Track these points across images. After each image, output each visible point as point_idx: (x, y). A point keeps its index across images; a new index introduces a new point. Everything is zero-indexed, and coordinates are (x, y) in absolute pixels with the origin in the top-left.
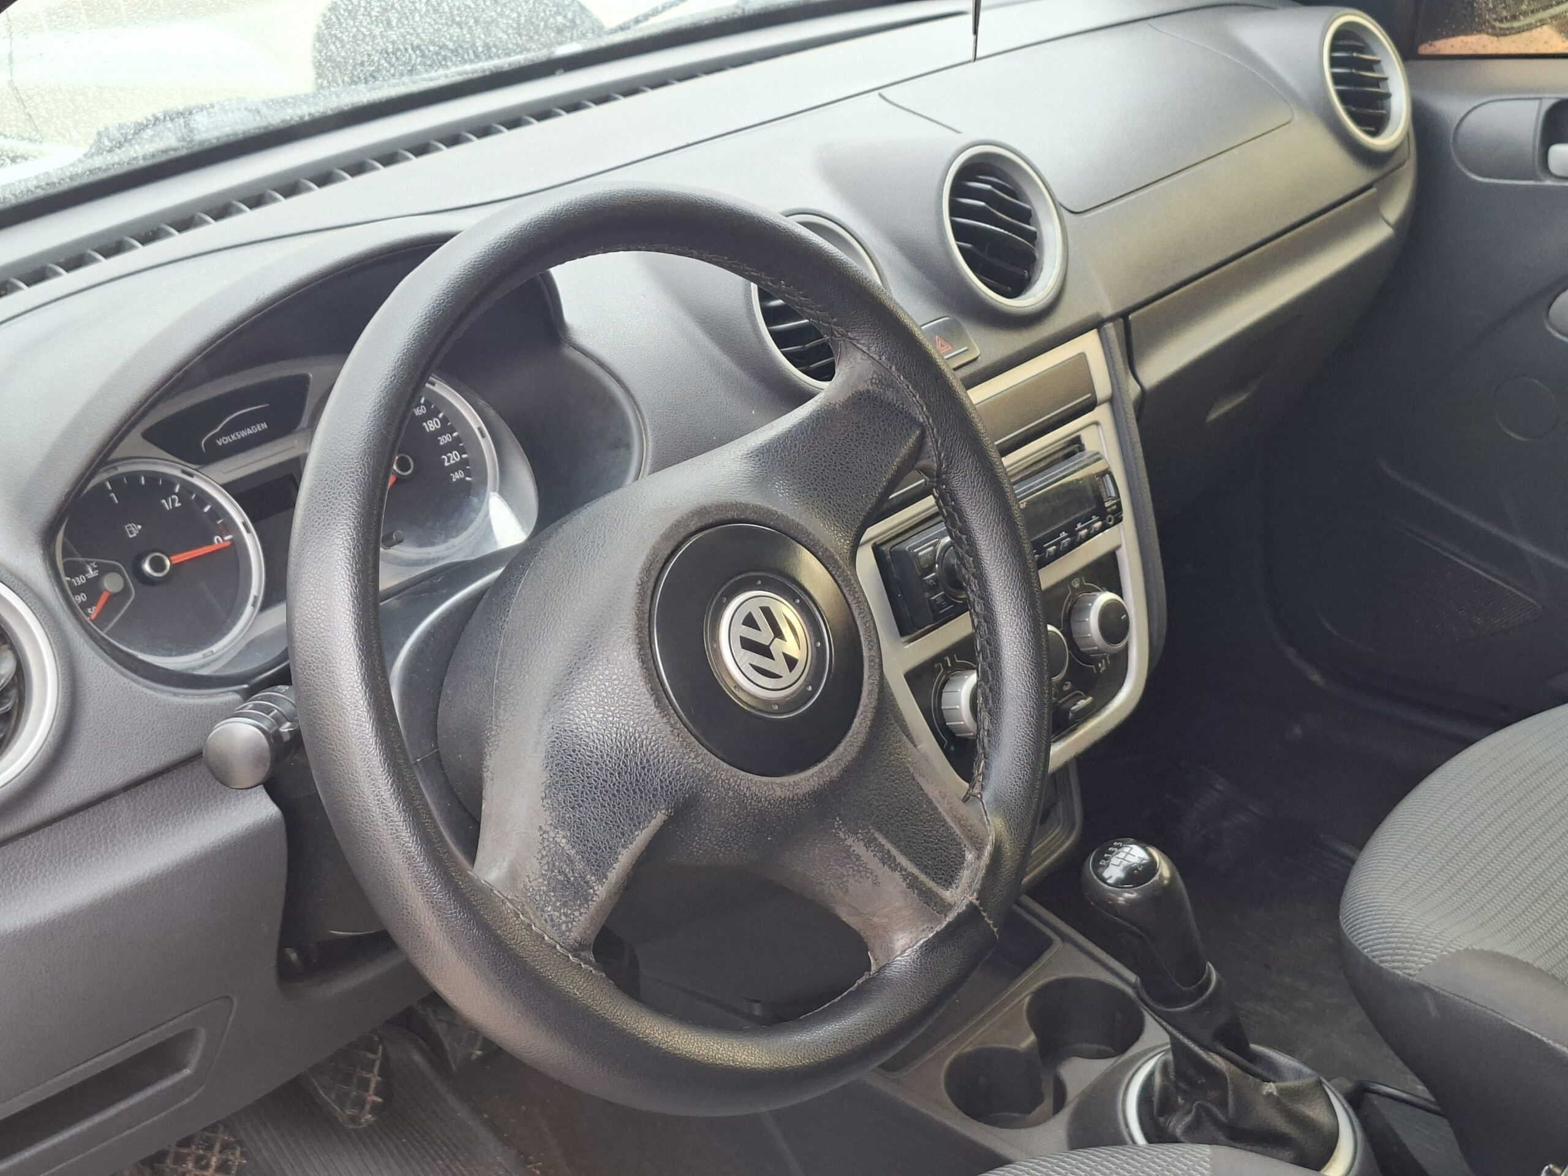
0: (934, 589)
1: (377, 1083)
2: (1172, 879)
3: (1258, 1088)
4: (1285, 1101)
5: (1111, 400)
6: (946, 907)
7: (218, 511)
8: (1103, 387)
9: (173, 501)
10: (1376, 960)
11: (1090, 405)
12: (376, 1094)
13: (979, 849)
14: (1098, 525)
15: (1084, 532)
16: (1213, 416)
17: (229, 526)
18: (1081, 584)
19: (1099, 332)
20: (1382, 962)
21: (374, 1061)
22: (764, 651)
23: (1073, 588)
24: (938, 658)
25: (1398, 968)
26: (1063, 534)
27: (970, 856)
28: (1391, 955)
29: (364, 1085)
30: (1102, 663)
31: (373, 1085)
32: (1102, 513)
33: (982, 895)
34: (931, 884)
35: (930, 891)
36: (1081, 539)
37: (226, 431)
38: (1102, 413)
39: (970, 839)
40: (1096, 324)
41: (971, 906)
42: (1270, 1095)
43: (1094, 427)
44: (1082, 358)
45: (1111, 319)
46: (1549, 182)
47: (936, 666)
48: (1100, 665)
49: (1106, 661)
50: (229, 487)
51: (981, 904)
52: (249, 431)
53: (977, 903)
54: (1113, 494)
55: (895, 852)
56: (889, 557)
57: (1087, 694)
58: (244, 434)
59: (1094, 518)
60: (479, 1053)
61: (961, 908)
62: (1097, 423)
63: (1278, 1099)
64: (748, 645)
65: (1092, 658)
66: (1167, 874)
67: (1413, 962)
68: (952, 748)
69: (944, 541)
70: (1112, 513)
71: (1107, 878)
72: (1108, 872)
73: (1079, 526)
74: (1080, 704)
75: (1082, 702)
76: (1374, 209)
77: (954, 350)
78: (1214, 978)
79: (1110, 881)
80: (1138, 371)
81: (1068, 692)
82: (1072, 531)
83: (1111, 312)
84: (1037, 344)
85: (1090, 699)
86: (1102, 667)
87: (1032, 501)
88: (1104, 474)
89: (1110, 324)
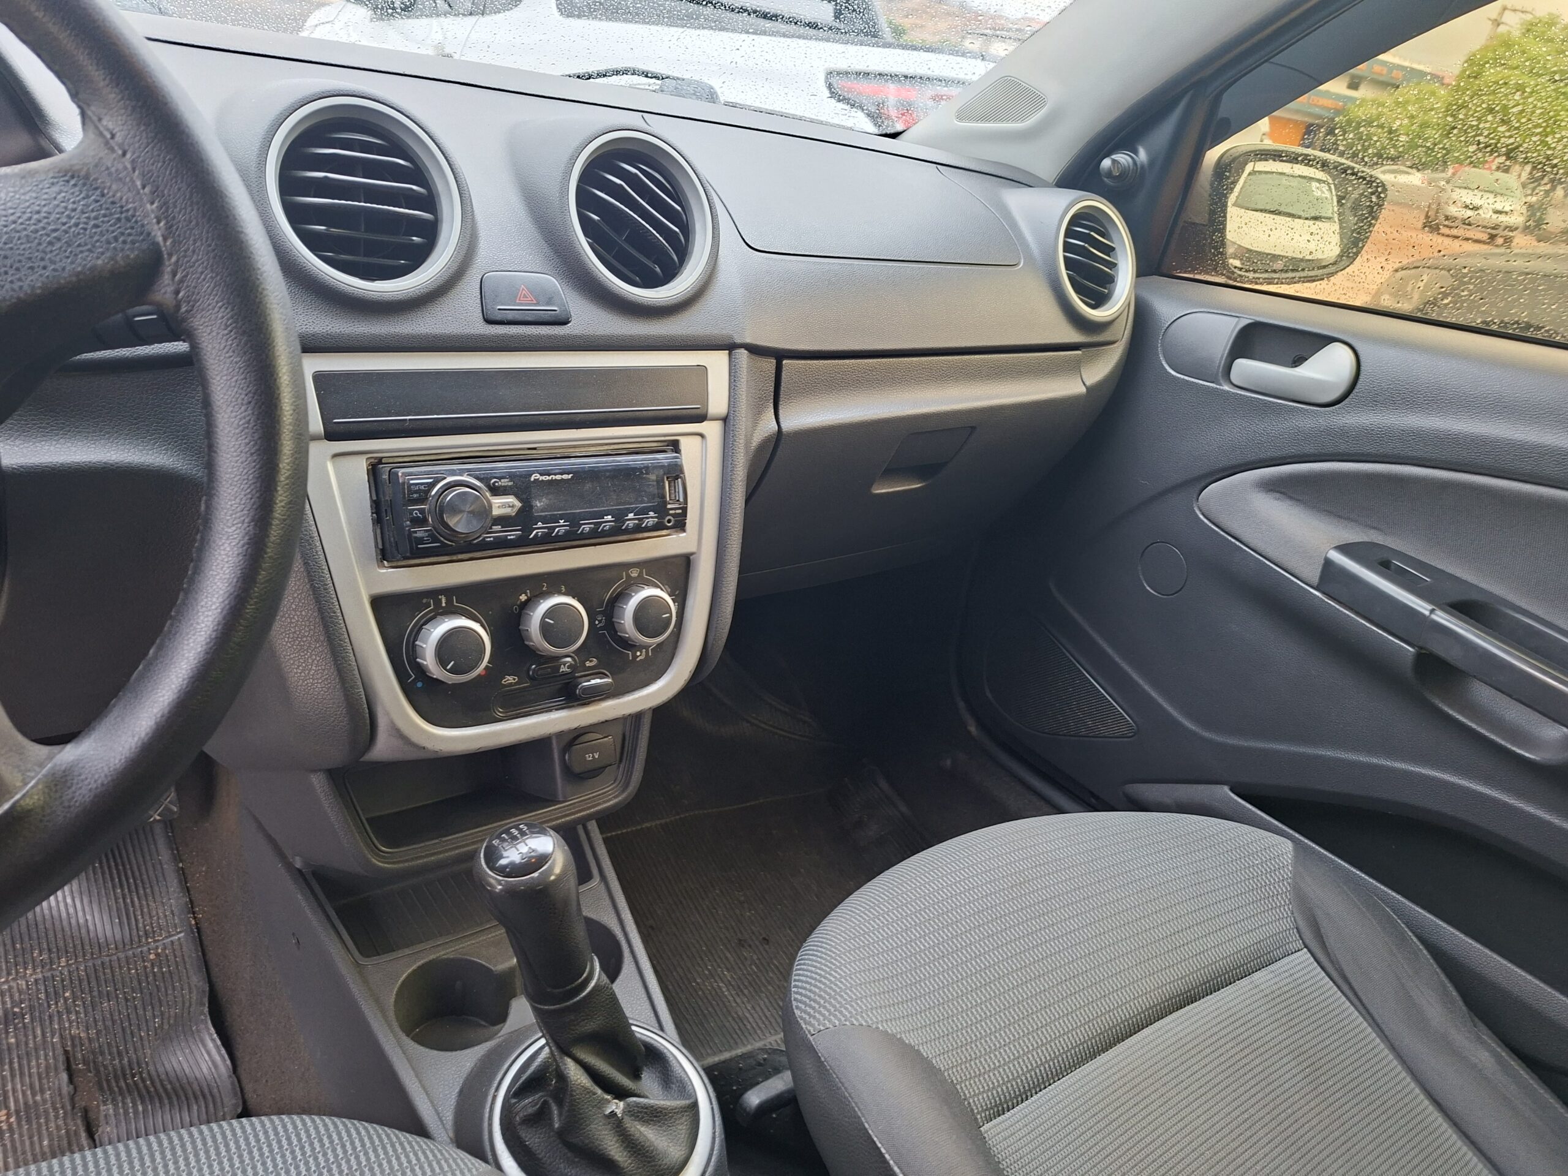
0: (421, 521)
2: (560, 878)
3: (602, 1105)
4: (630, 1122)
5: (725, 420)
8: (718, 402)
10: (794, 1003)
11: (701, 418)
14: (651, 522)
15: (631, 524)
16: (880, 490)
18: (640, 575)
19: (730, 354)
20: (797, 1007)
23: (628, 576)
24: (433, 594)
25: (804, 1020)
26: (607, 519)
28: (807, 1005)
30: (641, 652)
32: (661, 509)
36: (626, 529)
38: (712, 429)
40: (730, 347)
42: (613, 1114)
43: (699, 438)
44: (702, 372)
45: (755, 350)
46: (1226, 387)
47: (424, 601)
48: (638, 653)
49: (647, 652)
54: (681, 500)
56: (385, 476)
59: (652, 514)
60: (158, 818)
62: (702, 436)
63: (621, 1119)
65: (628, 644)
66: (557, 870)
67: (818, 1020)
68: (419, 685)
69: (449, 479)
70: (674, 515)
71: (502, 857)
72: (505, 854)
73: (631, 516)
74: (593, 682)
75: (598, 681)
76: (1075, 368)
77: (538, 304)
78: (592, 984)
79: (503, 862)
80: (781, 412)
81: (590, 668)
82: (620, 517)
83: (748, 340)
84: (647, 337)
85: (610, 680)
86: (641, 656)
87: (580, 476)
88: (677, 478)
89: (745, 351)
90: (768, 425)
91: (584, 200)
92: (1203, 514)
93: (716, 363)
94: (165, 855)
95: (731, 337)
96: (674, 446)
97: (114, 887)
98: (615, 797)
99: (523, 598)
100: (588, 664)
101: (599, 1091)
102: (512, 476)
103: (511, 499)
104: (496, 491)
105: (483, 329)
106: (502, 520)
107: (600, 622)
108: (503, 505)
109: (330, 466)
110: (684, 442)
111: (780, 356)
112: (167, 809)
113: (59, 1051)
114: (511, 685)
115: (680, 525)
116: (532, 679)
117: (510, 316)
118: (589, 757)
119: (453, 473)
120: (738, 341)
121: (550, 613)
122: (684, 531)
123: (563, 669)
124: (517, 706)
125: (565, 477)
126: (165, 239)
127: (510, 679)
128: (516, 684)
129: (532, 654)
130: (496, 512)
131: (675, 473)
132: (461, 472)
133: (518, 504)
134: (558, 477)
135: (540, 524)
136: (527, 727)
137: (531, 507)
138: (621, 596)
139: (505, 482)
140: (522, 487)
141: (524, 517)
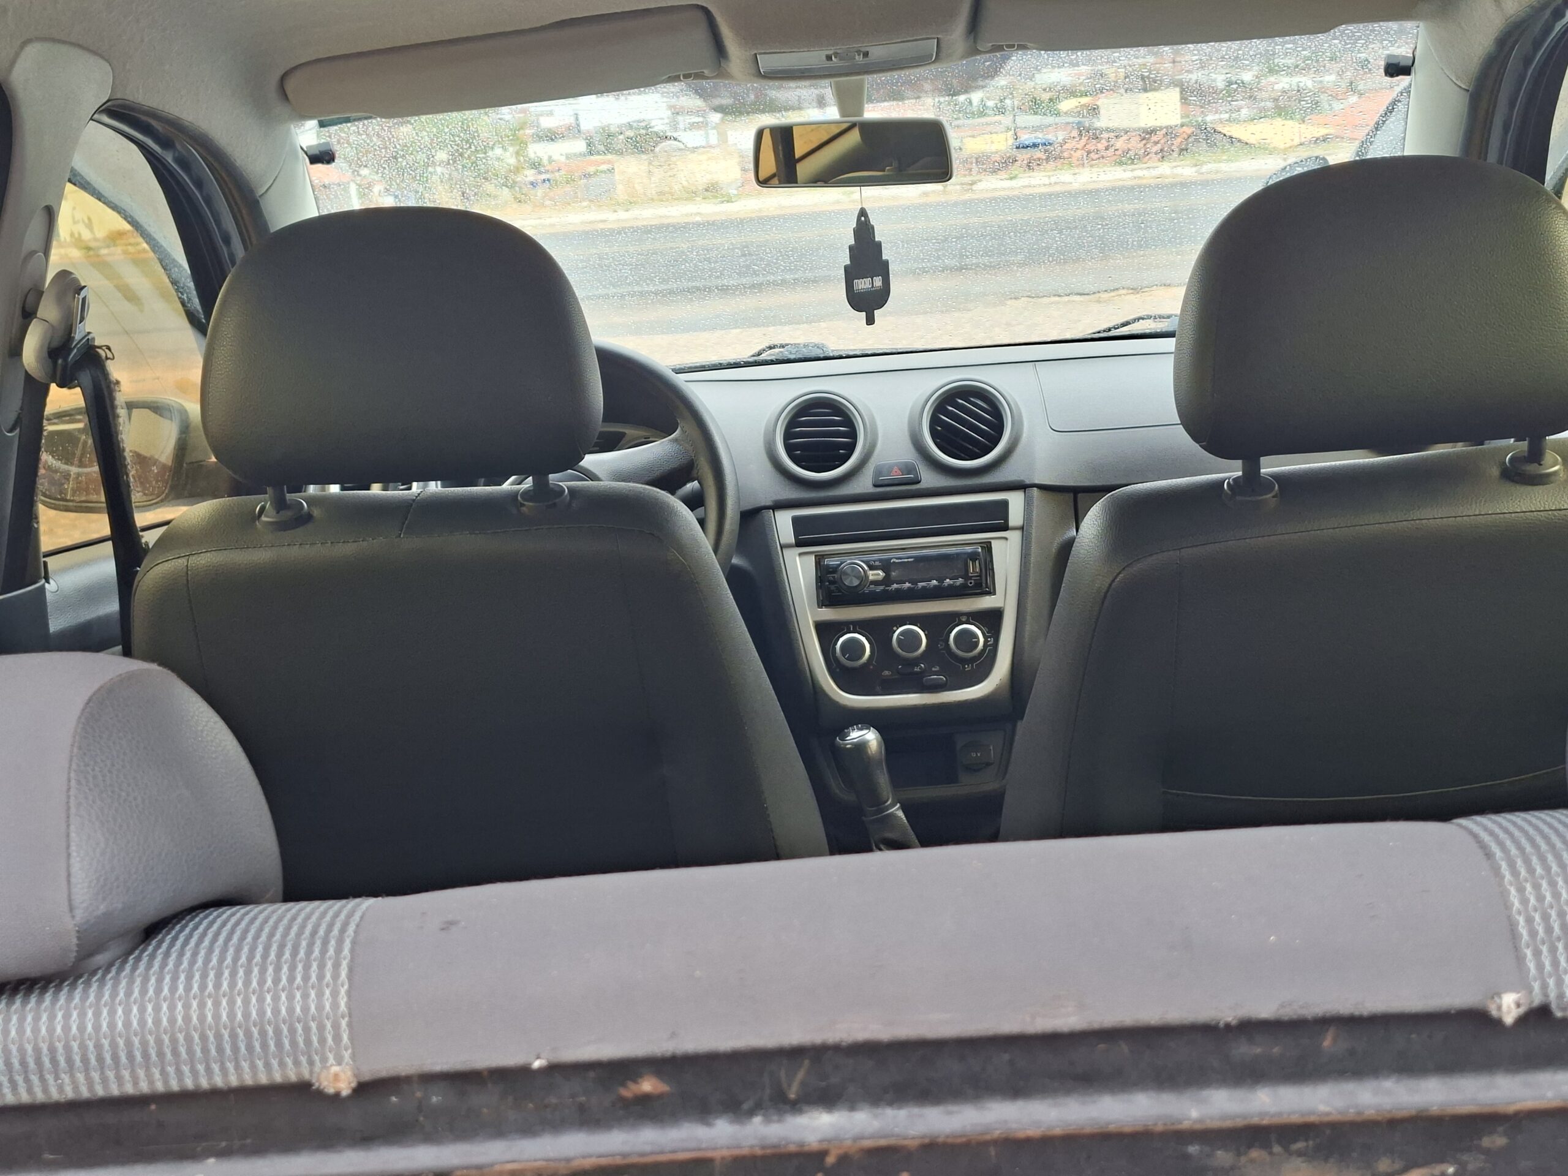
5: (1022, 528)
8: (1018, 520)
11: (1005, 528)
18: (967, 620)
19: (1026, 492)
23: (952, 618)
24: (847, 623)
26: (934, 581)
30: (968, 666)
32: (966, 578)
38: (1014, 537)
40: (1025, 488)
43: (1004, 540)
44: (1005, 504)
47: (838, 625)
48: (966, 666)
49: (972, 666)
57: (947, 676)
59: (960, 579)
62: (1006, 539)
65: (953, 655)
68: (838, 669)
69: (849, 561)
70: (974, 580)
73: (948, 580)
74: (932, 677)
75: (936, 677)
77: (904, 475)
81: (935, 671)
82: (941, 582)
83: (1040, 482)
84: (966, 486)
86: (969, 668)
87: (919, 559)
88: (976, 559)
89: (1035, 489)
90: (1067, 534)
91: (934, 422)
93: (1014, 497)
95: (1023, 481)
96: (989, 543)
98: (994, 784)
100: (933, 669)
102: (880, 560)
103: (880, 572)
104: (871, 568)
105: (875, 490)
106: (876, 583)
107: (941, 645)
108: (878, 575)
109: (798, 558)
110: (996, 541)
111: (1073, 491)
114: (888, 676)
115: (992, 592)
116: (898, 672)
117: (886, 482)
118: (973, 755)
120: (1032, 484)
121: (901, 634)
122: (994, 594)
123: (917, 669)
124: (889, 688)
125: (909, 560)
127: (886, 673)
128: (891, 676)
129: (896, 657)
130: (871, 578)
131: (975, 557)
132: (856, 559)
133: (884, 575)
134: (906, 560)
135: (895, 585)
136: (895, 699)
137: (890, 576)
138: (948, 626)
139: (877, 563)
140: (886, 566)
141: (886, 581)
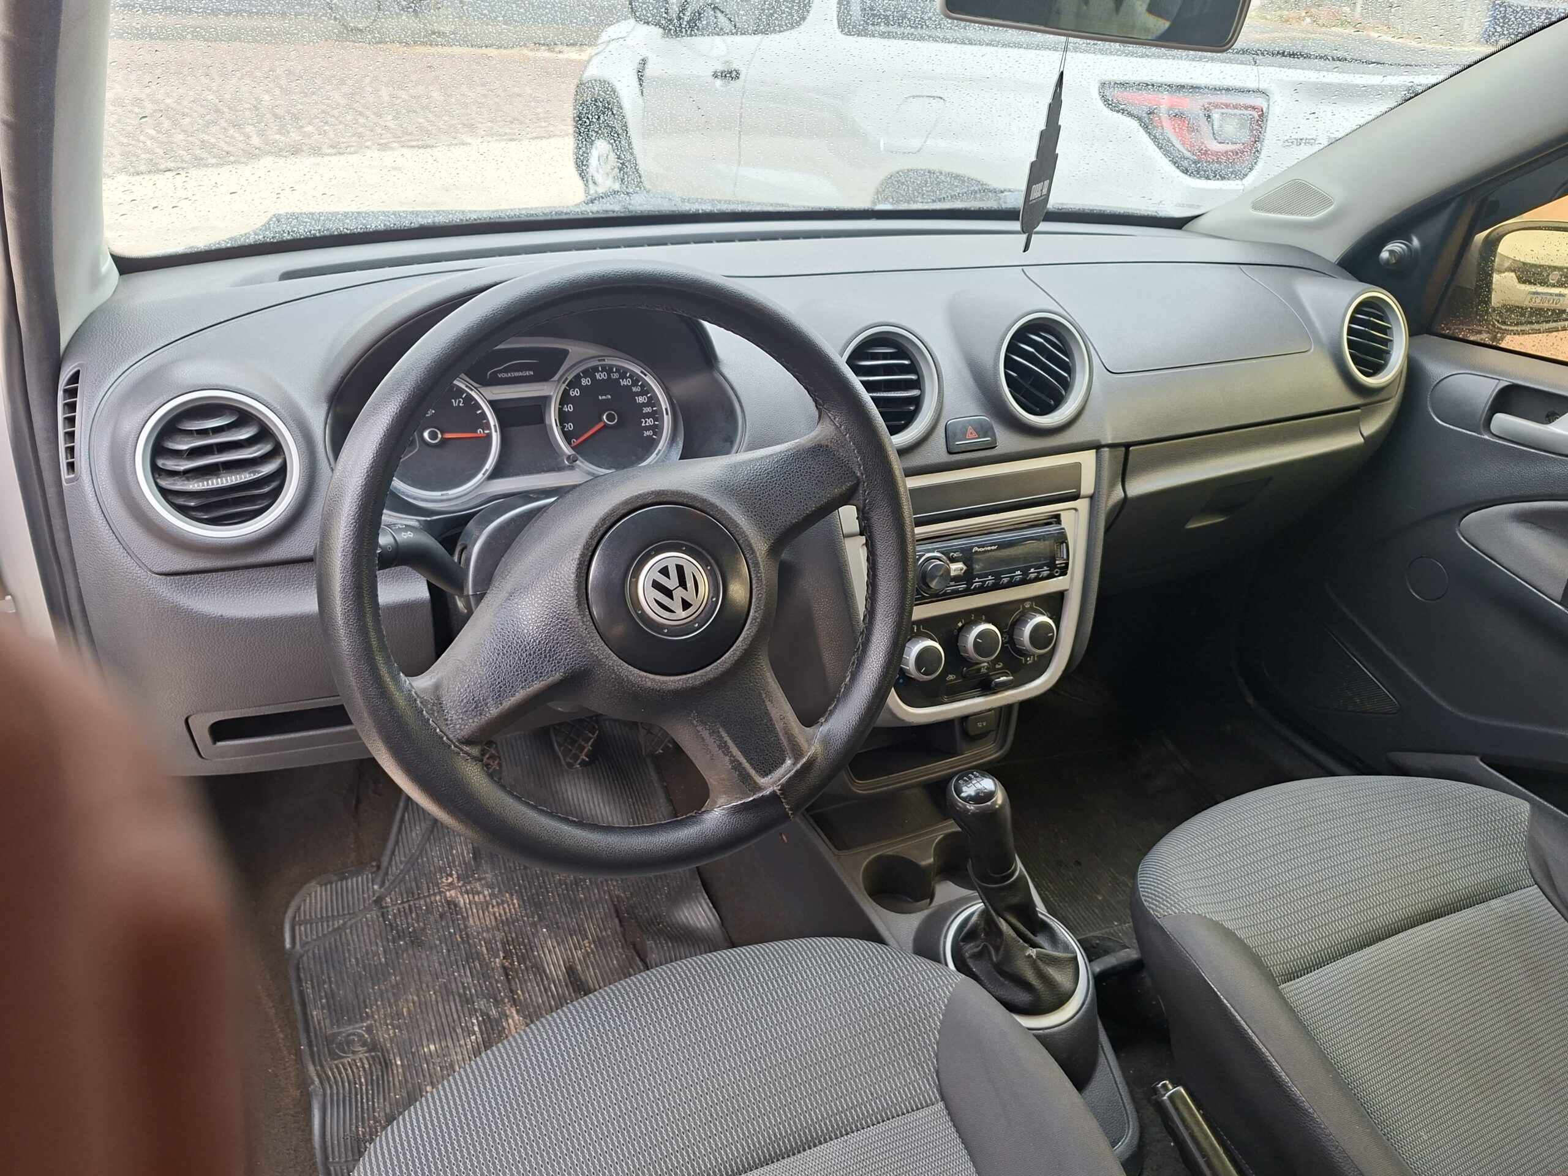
1: (589, 750)
3: (1024, 949)
4: (1040, 963)
5: (1091, 497)
6: (757, 788)
7: (484, 415)
8: (1087, 486)
9: (459, 402)
10: (1143, 898)
11: (1075, 497)
12: (586, 756)
13: (797, 759)
14: (1045, 573)
15: (1033, 576)
16: (1191, 526)
17: (488, 426)
18: (1031, 607)
19: (1097, 452)
21: (591, 738)
22: (669, 593)
23: (1024, 607)
25: (1152, 909)
26: (1018, 573)
27: (789, 762)
28: (1152, 899)
29: (582, 748)
30: (1031, 658)
31: (586, 750)
32: (1052, 565)
33: (783, 788)
34: (752, 772)
35: (749, 775)
36: (1030, 579)
37: (505, 370)
38: (1082, 504)
39: (793, 750)
40: (1097, 447)
41: (774, 793)
42: (1030, 956)
43: (1074, 511)
44: (1078, 466)
45: (1111, 446)
46: (1486, 437)
48: (1028, 659)
49: (1035, 659)
50: (493, 404)
51: (781, 794)
52: (521, 374)
53: (778, 792)
54: (1065, 557)
55: (730, 743)
57: (1013, 674)
58: (517, 374)
59: (1045, 568)
61: (767, 792)
62: (1076, 509)
63: (1035, 961)
64: (656, 585)
65: (1024, 653)
66: (1000, 802)
67: (1163, 909)
68: (901, 681)
69: (927, 555)
70: (1060, 568)
71: (962, 792)
72: (964, 789)
73: (1032, 570)
74: (1002, 679)
75: (1005, 678)
76: (1353, 424)
77: (979, 438)
78: (1017, 874)
79: (963, 795)
80: (1127, 484)
81: (998, 669)
82: (1025, 572)
83: (1110, 441)
84: (1044, 449)
85: (1011, 678)
86: (1030, 660)
87: (1002, 546)
88: (1062, 543)
89: (1106, 449)
90: (1118, 494)
91: (1009, 364)
92: (1464, 537)
93: (1087, 459)
94: (654, 777)
95: (1098, 441)
96: (1057, 518)
97: (628, 797)
98: (995, 753)
99: (960, 624)
100: (997, 666)
101: (1021, 941)
102: (962, 550)
103: (960, 565)
104: (953, 560)
105: (945, 458)
106: (957, 579)
107: (1008, 640)
108: (956, 568)
110: (1064, 517)
111: (1127, 446)
112: (666, 746)
113: (610, 902)
114: (951, 681)
115: (1063, 572)
116: (964, 677)
117: (963, 448)
118: (980, 725)
119: (929, 551)
120: (1103, 443)
121: (980, 635)
122: (1065, 576)
123: (983, 670)
124: (954, 693)
125: (994, 547)
126: (862, 474)
127: (951, 677)
128: (955, 680)
129: (966, 662)
130: (953, 574)
131: (1061, 539)
132: (933, 550)
133: (965, 568)
134: (988, 548)
135: (977, 580)
136: (961, 708)
137: (973, 569)
138: (1021, 620)
139: (957, 554)
140: (967, 557)
141: (967, 576)
